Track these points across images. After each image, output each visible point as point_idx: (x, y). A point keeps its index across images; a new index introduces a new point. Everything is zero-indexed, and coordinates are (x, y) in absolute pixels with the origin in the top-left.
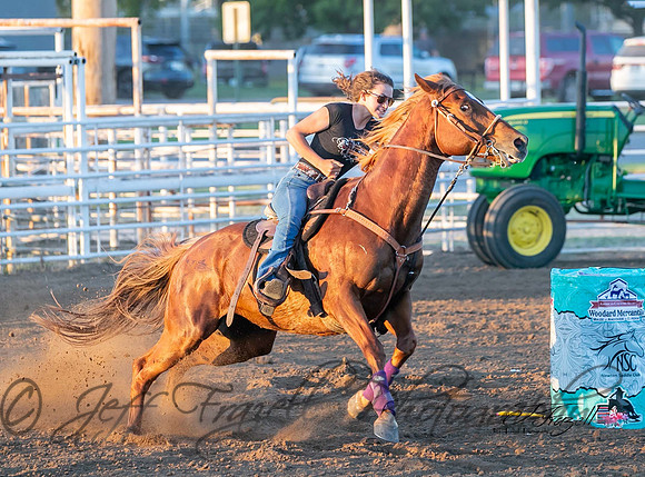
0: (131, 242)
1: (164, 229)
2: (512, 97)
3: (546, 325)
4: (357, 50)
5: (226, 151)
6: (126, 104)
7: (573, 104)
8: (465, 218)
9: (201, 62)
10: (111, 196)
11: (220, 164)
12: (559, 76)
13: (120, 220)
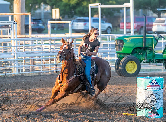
0: (28, 70)
1: (37, 66)
2: (127, 33)
3: (135, 91)
4: (87, 21)
5: (53, 47)
6: (27, 35)
7: (143, 35)
8: (115, 64)
9: (47, 24)
10: (24, 58)
11: (52, 50)
12: (139, 28)
13: (26, 64)
